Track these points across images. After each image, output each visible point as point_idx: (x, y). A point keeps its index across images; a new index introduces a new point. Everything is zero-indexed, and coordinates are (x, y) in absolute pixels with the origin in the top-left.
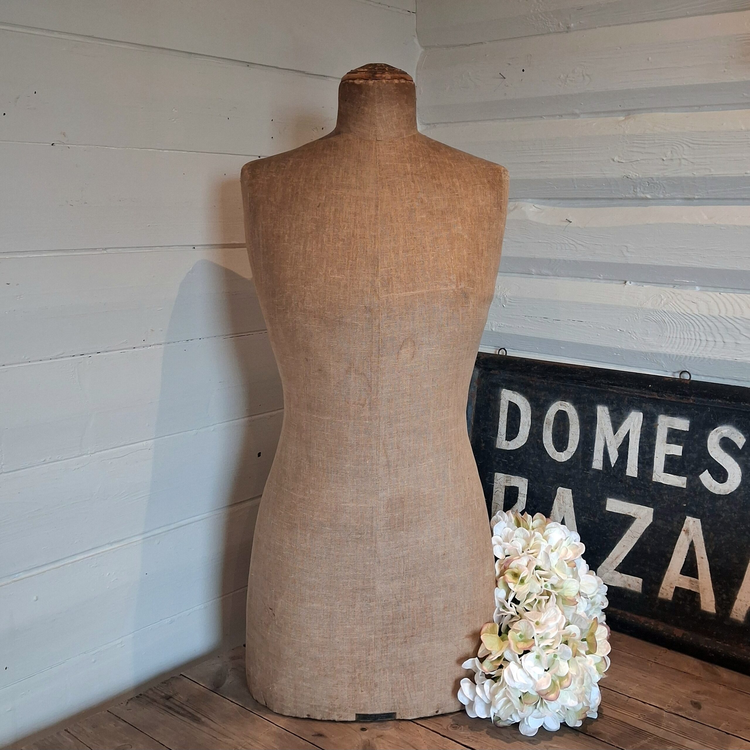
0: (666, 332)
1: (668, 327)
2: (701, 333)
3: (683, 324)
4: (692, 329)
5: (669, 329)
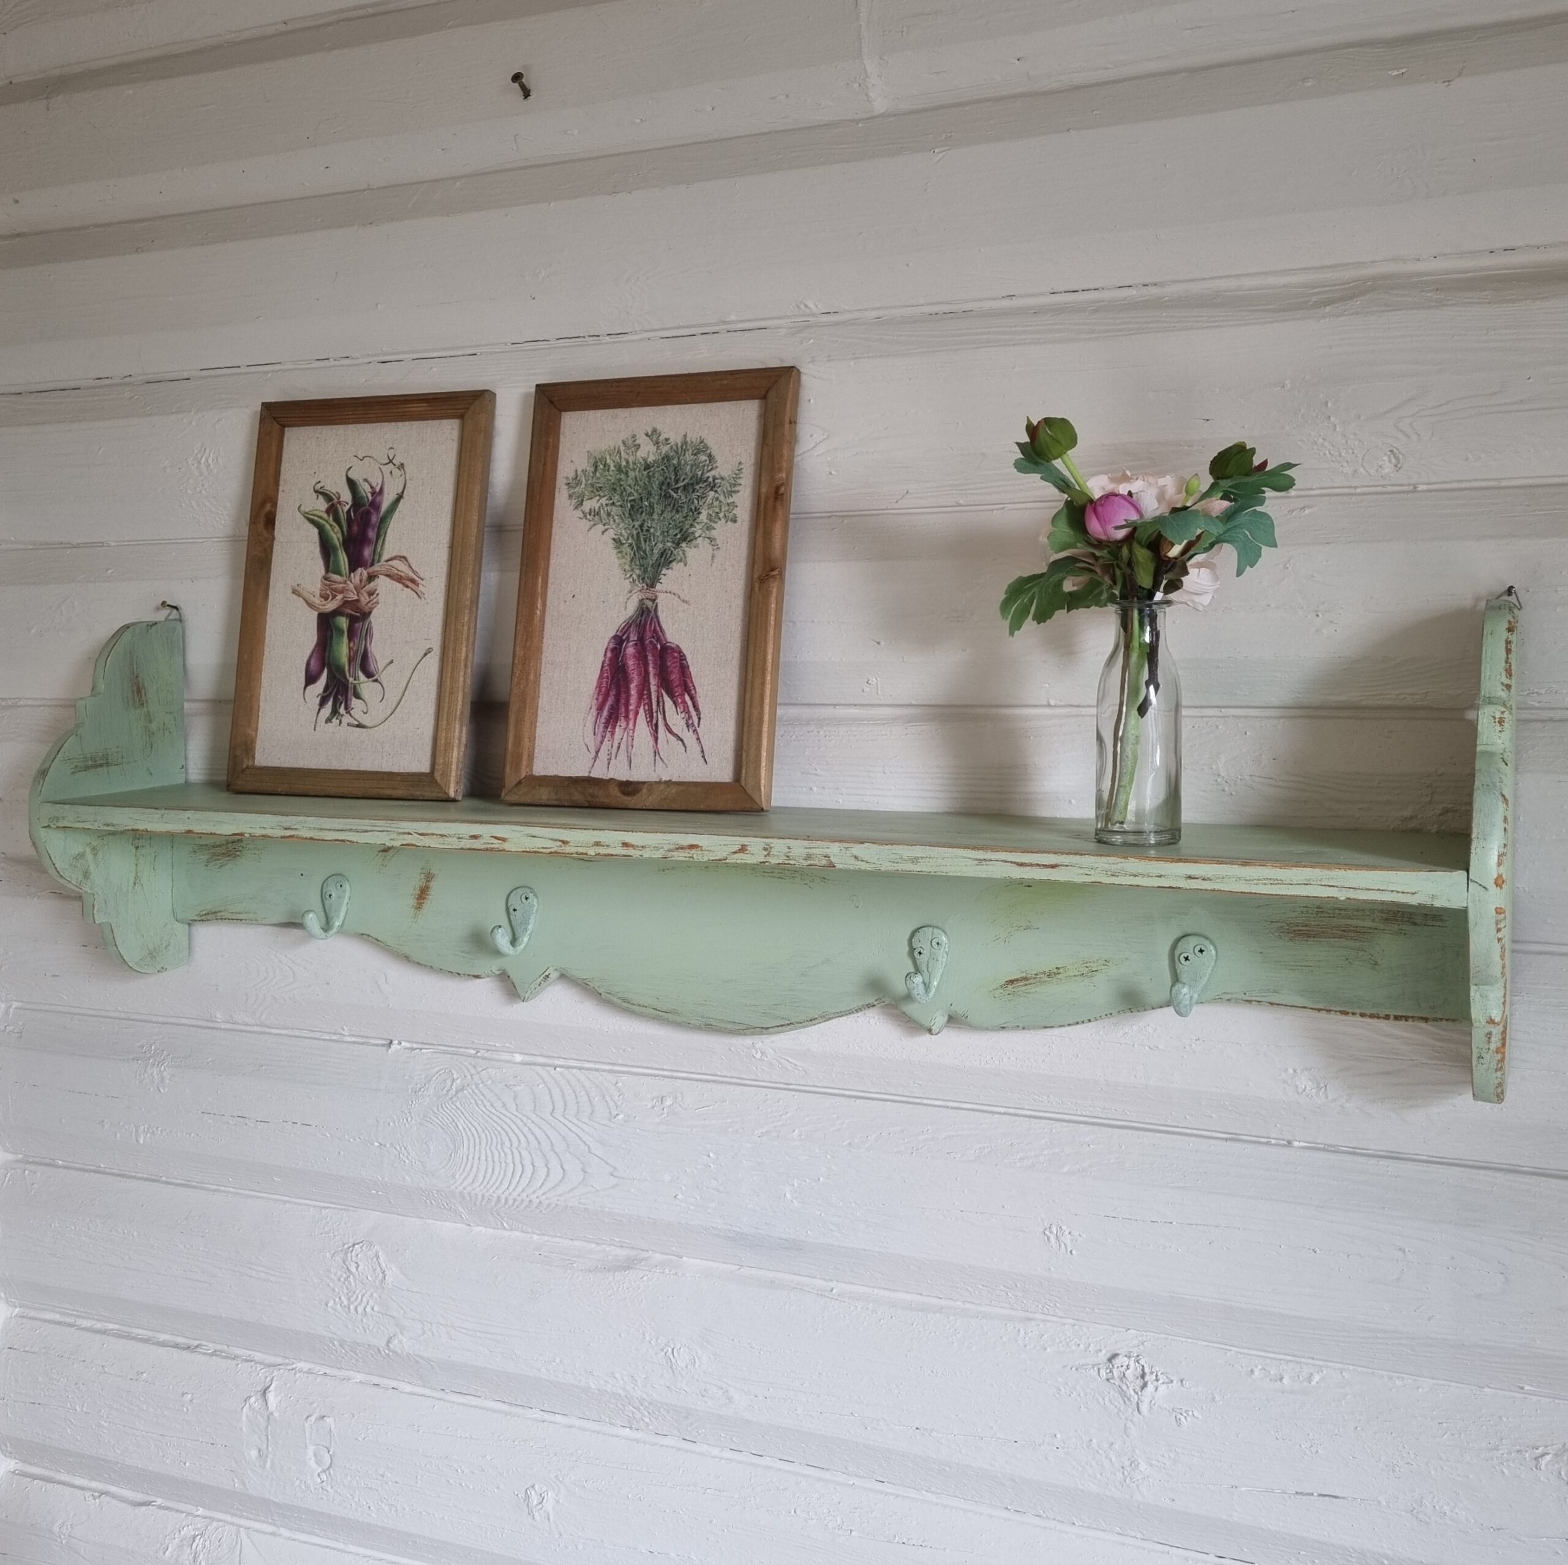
0: (461, 1149)
1: (465, 1137)
2: (522, 1150)
3: (491, 1131)
4: (507, 1143)
5: (465, 1141)
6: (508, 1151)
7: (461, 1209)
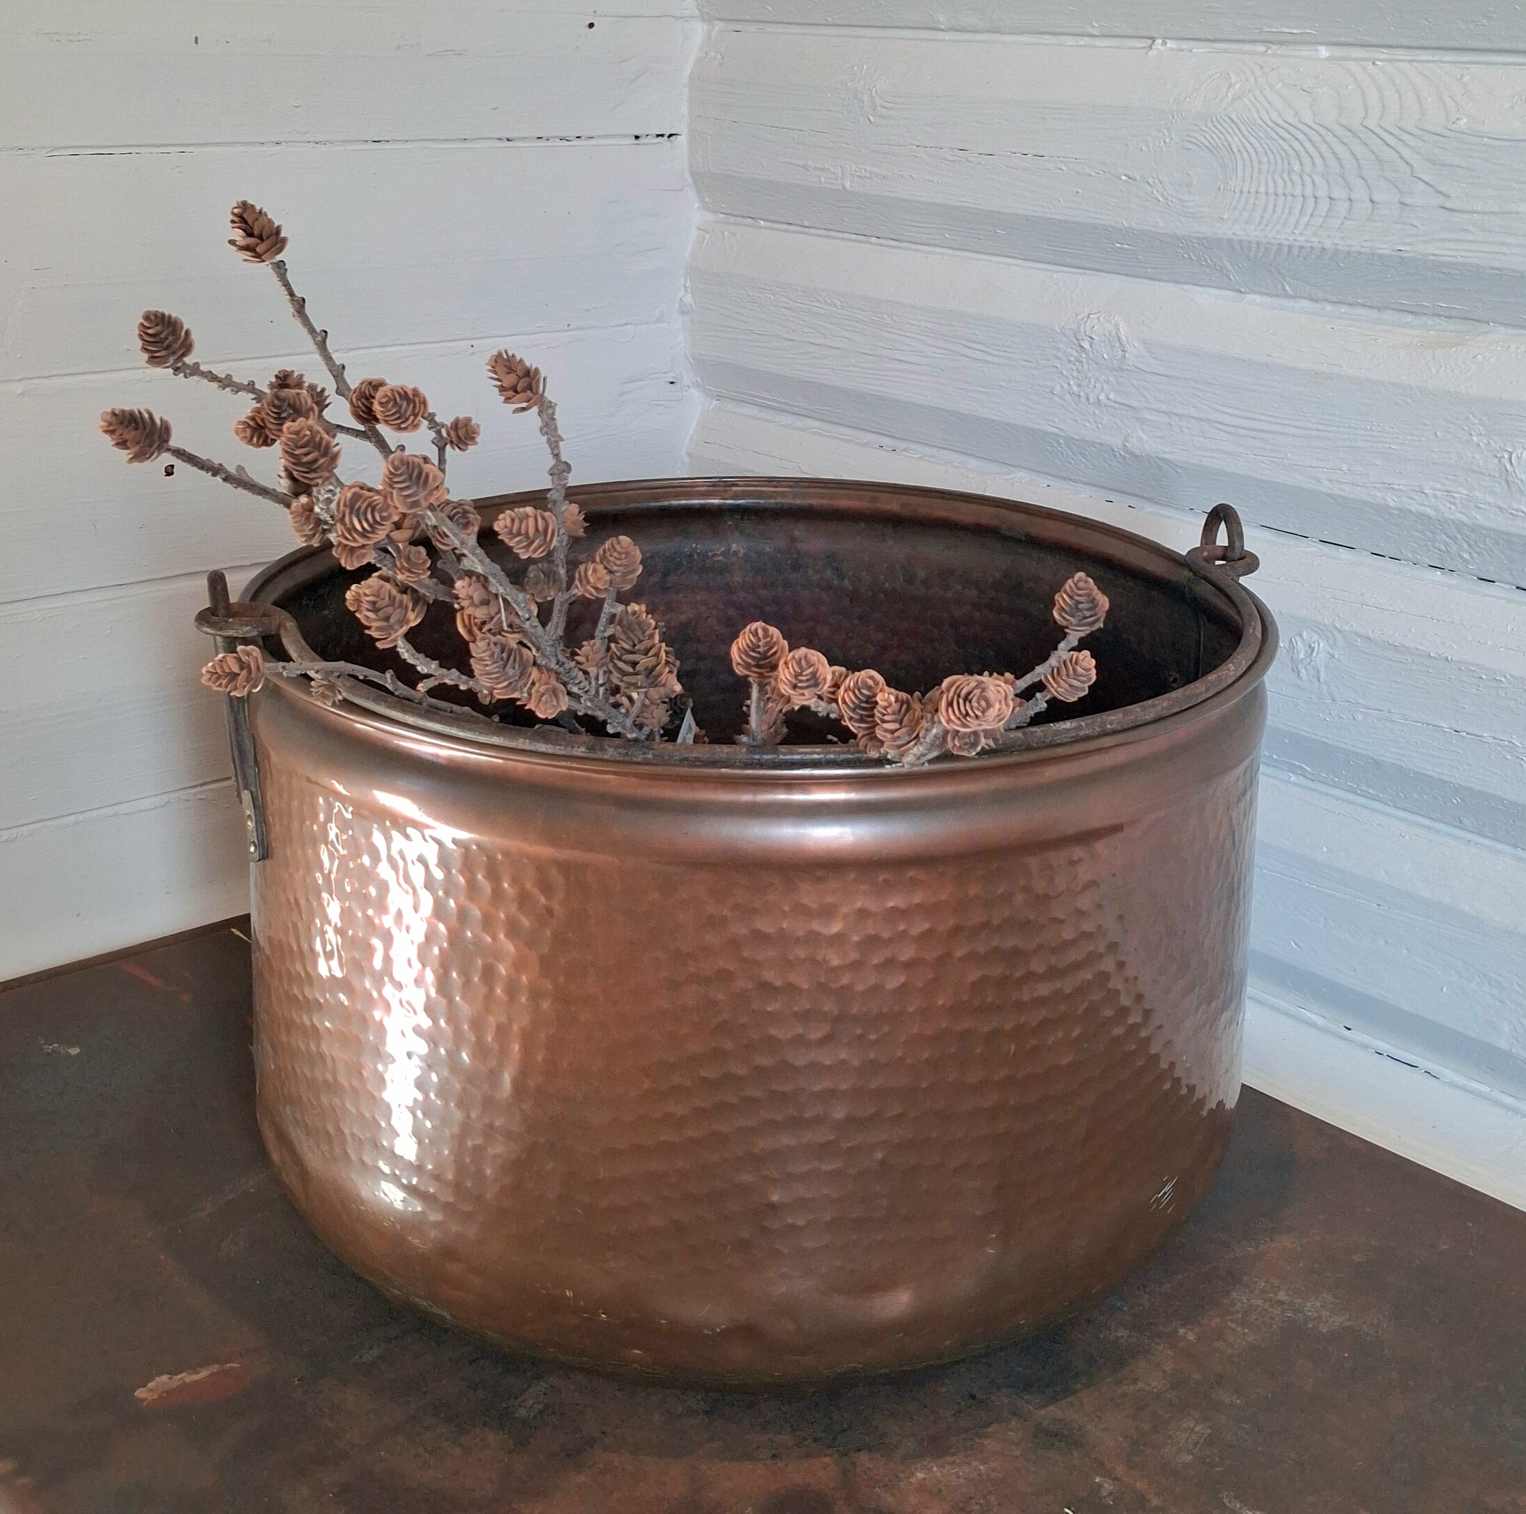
0: (1234, 178)
1: (1239, 162)
2: (1317, 179)
3: (1276, 152)
4: (1297, 168)
5: (1240, 168)
6: (1296, 178)
7: (1228, 265)
